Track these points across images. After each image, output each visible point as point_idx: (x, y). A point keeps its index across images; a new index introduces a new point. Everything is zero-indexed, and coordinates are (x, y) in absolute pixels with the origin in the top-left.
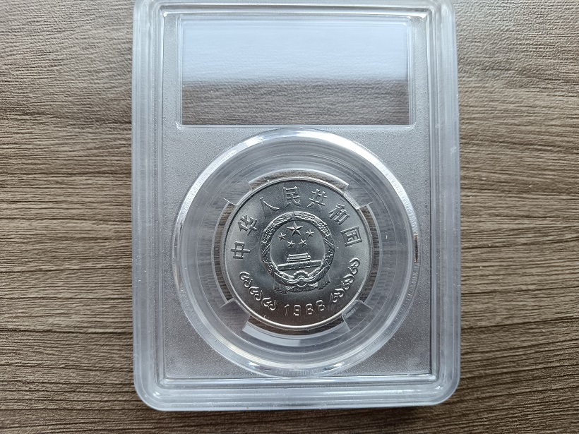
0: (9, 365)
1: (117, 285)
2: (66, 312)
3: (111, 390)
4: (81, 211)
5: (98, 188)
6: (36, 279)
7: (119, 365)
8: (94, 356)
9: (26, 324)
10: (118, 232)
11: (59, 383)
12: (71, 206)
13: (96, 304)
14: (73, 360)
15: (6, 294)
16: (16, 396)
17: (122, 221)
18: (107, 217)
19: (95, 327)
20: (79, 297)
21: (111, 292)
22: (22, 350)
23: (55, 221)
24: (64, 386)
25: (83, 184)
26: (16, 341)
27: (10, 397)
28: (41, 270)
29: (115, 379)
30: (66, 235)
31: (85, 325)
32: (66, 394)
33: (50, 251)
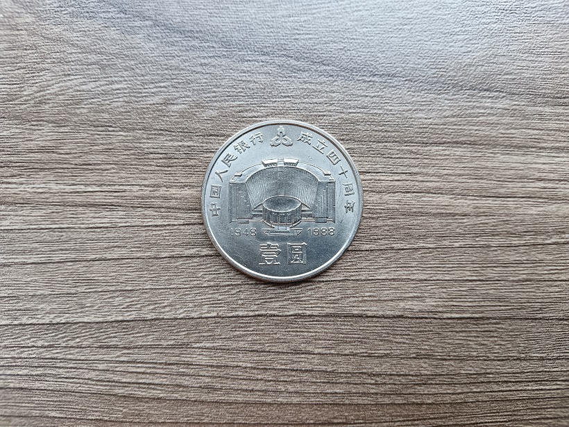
0: (353, 355)
1: (475, 266)
2: (419, 295)
3: (465, 381)
4: (438, 184)
5: (456, 159)
6: (387, 258)
7: (475, 354)
8: (449, 344)
9: (373, 309)
10: (477, 207)
11: (409, 375)
12: (426, 178)
13: (453, 286)
14: (426, 349)
15: (352, 276)
16: (361, 389)
17: (480, 196)
18: (466, 192)
19: (451, 312)
20: (435, 278)
21: (469, 273)
22: (368, 338)
23: (409, 195)
24: (414, 378)
25: (440, 155)
26: (361, 328)
27: (354, 391)
28: (392, 249)
29: (470, 368)
30: (420, 210)
31: (440, 309)
32: (416, 387)
33: (403, 228)
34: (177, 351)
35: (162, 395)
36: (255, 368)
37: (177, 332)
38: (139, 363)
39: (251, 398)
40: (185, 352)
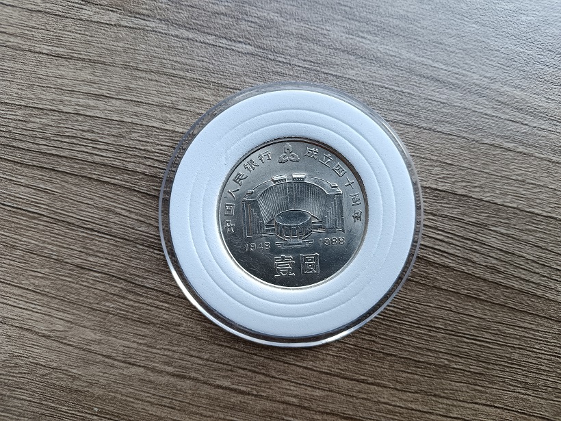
34: (475, 229)
35: (451, 265)
36: (535, 262)
37: (480, 212)
38: (439, 230)
39: (525, 287)
40: (482, 232)
